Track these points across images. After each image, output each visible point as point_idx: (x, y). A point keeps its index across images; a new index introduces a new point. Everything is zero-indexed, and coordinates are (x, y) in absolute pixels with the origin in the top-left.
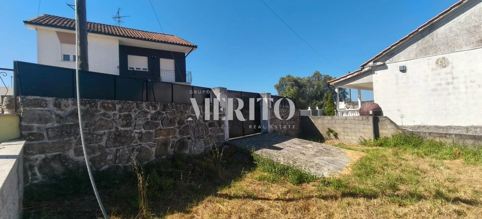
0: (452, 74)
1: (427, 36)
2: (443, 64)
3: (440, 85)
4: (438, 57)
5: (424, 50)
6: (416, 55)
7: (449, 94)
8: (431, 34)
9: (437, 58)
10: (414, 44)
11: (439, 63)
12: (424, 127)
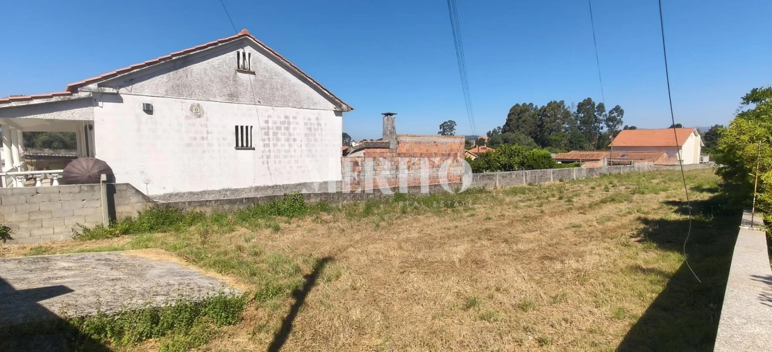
0: (207, 127)
1: (180, 70)
2: (197, 112)
3: (195, 139)
4: (193, 103)
5: (177, 88)
6: (166, 91)
7: (204, 152)
8: (185, 68)
9: (191, 103)
10: (163, 74)
11: (194, 111)
12: (177, 194)
